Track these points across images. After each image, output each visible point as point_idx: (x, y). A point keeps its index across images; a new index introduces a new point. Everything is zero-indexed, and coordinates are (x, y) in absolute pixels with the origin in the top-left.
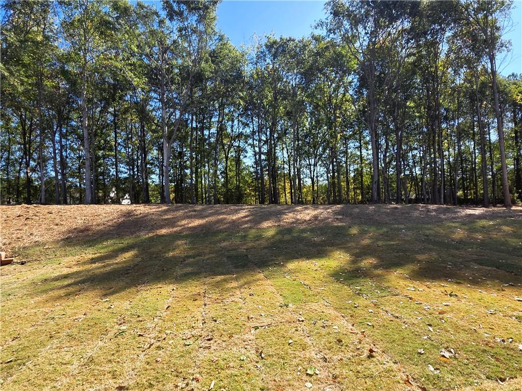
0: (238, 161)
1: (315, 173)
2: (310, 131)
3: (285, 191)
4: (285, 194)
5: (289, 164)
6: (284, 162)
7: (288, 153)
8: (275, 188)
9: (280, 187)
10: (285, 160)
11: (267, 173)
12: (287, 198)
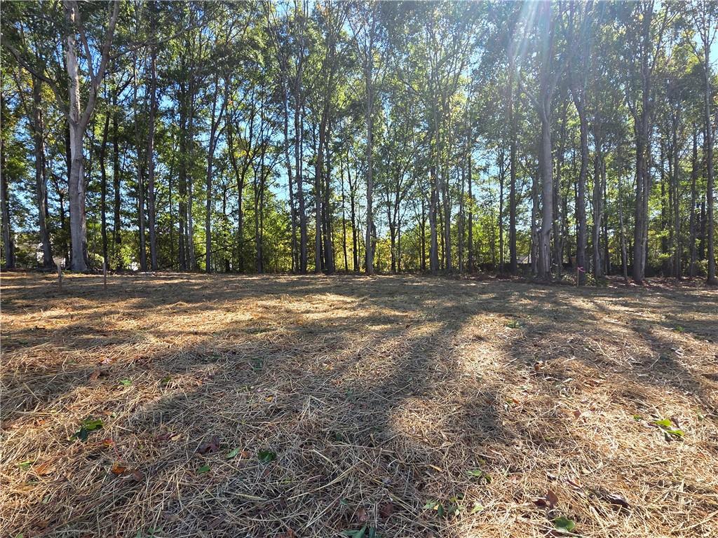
0: (260, 189)
1: (397, 218)
2: (392, 143)
3: (344, 247)
4: (345, 253)
5: (353, 202)
6: (344, 197)
7: (350, 183)
8: (327, 242)
9: (336, 240)
10: (345, 194)
11: (314, 214)
12: (347, 259)
